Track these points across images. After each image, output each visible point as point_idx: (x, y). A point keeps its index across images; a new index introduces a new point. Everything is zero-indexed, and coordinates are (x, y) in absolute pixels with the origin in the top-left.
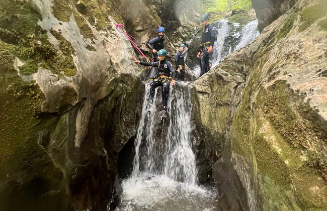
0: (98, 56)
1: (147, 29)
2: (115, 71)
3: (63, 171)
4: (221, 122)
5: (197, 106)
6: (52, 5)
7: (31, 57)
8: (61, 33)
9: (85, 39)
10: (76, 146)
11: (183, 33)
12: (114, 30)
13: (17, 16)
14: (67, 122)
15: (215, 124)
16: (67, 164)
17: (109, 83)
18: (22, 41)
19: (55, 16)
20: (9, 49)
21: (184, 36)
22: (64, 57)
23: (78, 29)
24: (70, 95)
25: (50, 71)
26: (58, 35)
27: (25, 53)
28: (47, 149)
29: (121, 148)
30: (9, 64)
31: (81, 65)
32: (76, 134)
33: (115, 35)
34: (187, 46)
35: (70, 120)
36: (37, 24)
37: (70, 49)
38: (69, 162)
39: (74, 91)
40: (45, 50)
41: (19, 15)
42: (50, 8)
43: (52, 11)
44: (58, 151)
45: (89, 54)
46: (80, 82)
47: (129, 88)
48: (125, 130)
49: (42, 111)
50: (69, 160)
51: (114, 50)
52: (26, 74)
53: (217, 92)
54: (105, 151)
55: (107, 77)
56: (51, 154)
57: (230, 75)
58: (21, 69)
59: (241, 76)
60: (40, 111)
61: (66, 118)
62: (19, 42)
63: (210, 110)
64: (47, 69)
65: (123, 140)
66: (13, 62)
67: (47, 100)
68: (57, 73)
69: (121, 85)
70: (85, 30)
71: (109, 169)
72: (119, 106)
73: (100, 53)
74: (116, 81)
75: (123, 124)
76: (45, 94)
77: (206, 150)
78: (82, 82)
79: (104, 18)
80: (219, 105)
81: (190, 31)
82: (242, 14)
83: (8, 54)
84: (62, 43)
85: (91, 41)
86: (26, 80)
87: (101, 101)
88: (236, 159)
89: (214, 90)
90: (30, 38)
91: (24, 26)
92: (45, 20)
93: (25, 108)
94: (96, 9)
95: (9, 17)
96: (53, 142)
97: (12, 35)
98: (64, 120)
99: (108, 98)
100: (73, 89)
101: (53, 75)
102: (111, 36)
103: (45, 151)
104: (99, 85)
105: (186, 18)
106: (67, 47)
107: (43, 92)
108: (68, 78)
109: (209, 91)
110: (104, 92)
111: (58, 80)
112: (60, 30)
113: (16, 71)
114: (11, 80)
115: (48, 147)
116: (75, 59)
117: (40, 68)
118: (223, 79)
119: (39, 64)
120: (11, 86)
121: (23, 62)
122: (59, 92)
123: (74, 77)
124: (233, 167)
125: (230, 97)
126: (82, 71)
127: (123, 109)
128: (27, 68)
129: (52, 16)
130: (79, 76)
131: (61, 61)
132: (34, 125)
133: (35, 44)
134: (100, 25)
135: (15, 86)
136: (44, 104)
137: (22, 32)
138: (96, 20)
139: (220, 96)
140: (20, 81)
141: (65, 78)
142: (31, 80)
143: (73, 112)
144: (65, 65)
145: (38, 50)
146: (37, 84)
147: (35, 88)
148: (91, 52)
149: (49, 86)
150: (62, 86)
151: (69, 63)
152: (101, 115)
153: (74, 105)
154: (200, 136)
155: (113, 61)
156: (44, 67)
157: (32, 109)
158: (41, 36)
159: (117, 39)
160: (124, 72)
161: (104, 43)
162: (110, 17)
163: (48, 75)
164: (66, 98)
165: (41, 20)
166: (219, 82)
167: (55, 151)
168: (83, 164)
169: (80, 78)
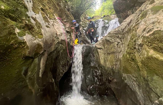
0: (51, 31)
1: (69, 21)
2: (58, 38)
3: (33, 91)
4: (110, 62)
5: (98, 55)
6: (32, 6)
7: (23, 28)
8: (36, 18)
9: (45, 23)
10: (40, 76)
11: (82, 25)
12: (57, 20)
13: (18, 9)
14: (37, 62)
15: (107, 63)
16: (35, 87)
17: (56, 44)
18: (19, 20)
19: (33, 11)
20: (14, 24)
21: (83, 26)
22: (37, 29)
23: (42, 18)
24: (39, 48)
25: (31, 36)
26: (35, 20)
27: (20, 26)
28: (26, 77)
29: (60, 78)
30: (13, 30)
31: (45, 34)
32: (40, 69)
33: (58, 22)
34: (85, 30)
35: (38, 62)
36: (26, 13)
37: (40, 26)
38: (36, 86)
39: (41, 46)
40: (29, 25)
41: (19, 8)
42: (31, 7)
43: (32, 9)
44: (31, 79)
45: (47, 29)
46: (44, 42)
47: (64, 47)
48: (62, 69)
49: (27, 55)
50: (37, 85)
51: (58, 28)
52: (20, 36)
53: (107, 48)
54: (53, 80)
55: (55, 40)
56: (28, 80)
57: (113, 40)
58: (18, 33)
59: (119, 39)
60: (26, 55)
61: (36, 60)
62: (17, 21)
63: (104, 57)
64: (30, 34)
65: (61, 74)
66: (15, 29)
67: (30, 50)
68: (34, 37)
69: (61, 45)
70: (45, 18)
71: (55, 90)
72: (59, 56)
73: (52, 29)
74: (58, 43)
75: (61, 65)
76: (29, 47)
77: (104, 78)
78: (45, 42)
79: (52, 15)
80: (109, 54)
81: (86, 24)
82: (108, 17)
83: (13, 26)
84: (36, 23)
85: (48, 24)
86: (21, 39)
87: (51, 53)
88: (126, 77)
89: (105, 47)
90: (23, 19)
91: (21, 14)
92: (29, 12)
93: (18, 54)
94: (48, 11)
95: (15, 9)
96: (29, 73)
97: (15, 17)
98: (36, 61)
99: (54, 52)
100: (41, 45)
101: (32, 37)
102: (56, 22)
103: (25, 79)
104: (51, 44)
105: (83, 18)
106: (39, 25)
107: (28, 45)
108: (39, 39)
109: (103, 48)
110: (53, 48)
111: (35, 40)
112: (35, 17)
113: (16, 34)
114: (13, 38)
115: (27, 76)
116: (42, 30)
117: (27, 34)
118: (110, 42)
119: (26, 32)
120: (13, 41)
121: (19, 30)
122: (35, 46)
123: (42, 39)
124: (124, 81)
125: (115, 49)
126: (45, 37)
127: (61, 58)
128: (21, 33)
129: (32, 11)
130: (44, 39)
131: (37, 31)
132: (21, 63)
133: (25, 22)
134: (50, 17)
135: (15, 41)
136: (28, 52)
137: (20, 16)
138: (48, 15)
139: (109, 50)
140: (18, 39)
141: (38, 39)
142: (23, 39)
143: (40, 57)
144: (38, 33)
145: (26, 25)
146: (26, 41)
147: (25, 43)
148: (48, 28)
149: (31, 43)
150: (37, 43)
151: (40, 32)
152: (51, 60)
153: (41, 53)
154: (100, 70)
155: (57, 33)
156: (28, 33)
157: (22, 54)
158: (28, 19)
159: (58, 24)
160: (62, 39)
161: (53, 25)
162: (54, 14)
163: (30, 37)
164: (37, 49)
165: (28, 12)
166: (108, 43)
167: (30, 79)
168: (43, 87)
169: (45, 40)
